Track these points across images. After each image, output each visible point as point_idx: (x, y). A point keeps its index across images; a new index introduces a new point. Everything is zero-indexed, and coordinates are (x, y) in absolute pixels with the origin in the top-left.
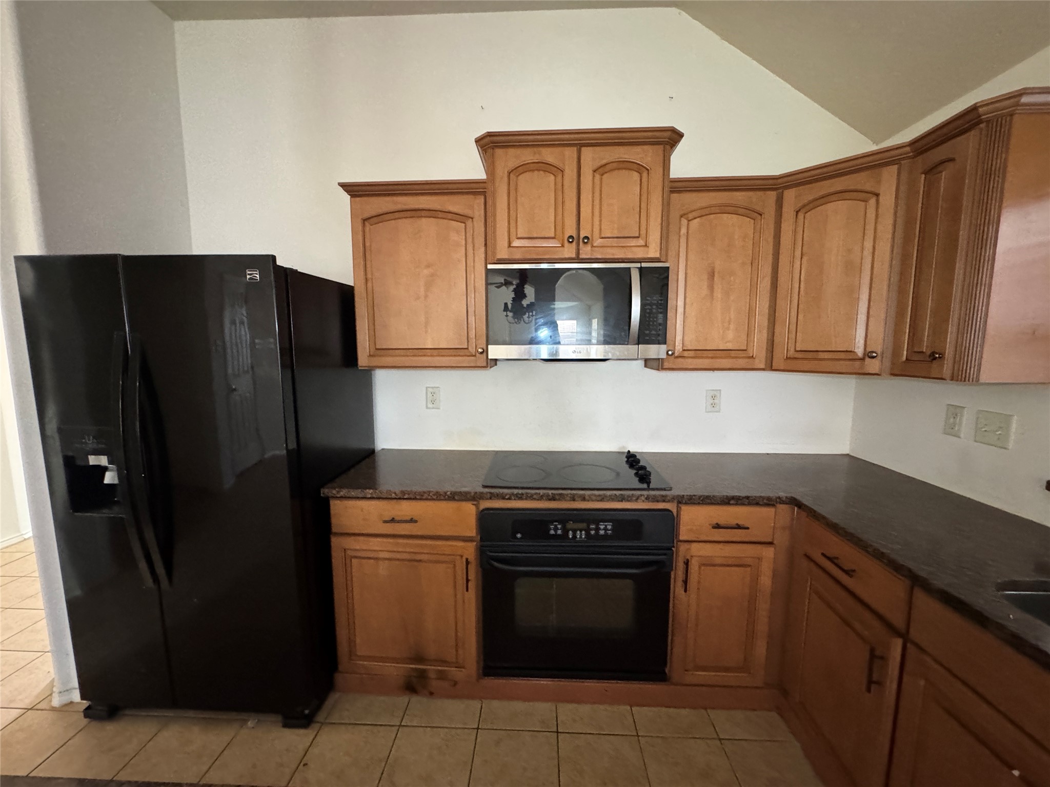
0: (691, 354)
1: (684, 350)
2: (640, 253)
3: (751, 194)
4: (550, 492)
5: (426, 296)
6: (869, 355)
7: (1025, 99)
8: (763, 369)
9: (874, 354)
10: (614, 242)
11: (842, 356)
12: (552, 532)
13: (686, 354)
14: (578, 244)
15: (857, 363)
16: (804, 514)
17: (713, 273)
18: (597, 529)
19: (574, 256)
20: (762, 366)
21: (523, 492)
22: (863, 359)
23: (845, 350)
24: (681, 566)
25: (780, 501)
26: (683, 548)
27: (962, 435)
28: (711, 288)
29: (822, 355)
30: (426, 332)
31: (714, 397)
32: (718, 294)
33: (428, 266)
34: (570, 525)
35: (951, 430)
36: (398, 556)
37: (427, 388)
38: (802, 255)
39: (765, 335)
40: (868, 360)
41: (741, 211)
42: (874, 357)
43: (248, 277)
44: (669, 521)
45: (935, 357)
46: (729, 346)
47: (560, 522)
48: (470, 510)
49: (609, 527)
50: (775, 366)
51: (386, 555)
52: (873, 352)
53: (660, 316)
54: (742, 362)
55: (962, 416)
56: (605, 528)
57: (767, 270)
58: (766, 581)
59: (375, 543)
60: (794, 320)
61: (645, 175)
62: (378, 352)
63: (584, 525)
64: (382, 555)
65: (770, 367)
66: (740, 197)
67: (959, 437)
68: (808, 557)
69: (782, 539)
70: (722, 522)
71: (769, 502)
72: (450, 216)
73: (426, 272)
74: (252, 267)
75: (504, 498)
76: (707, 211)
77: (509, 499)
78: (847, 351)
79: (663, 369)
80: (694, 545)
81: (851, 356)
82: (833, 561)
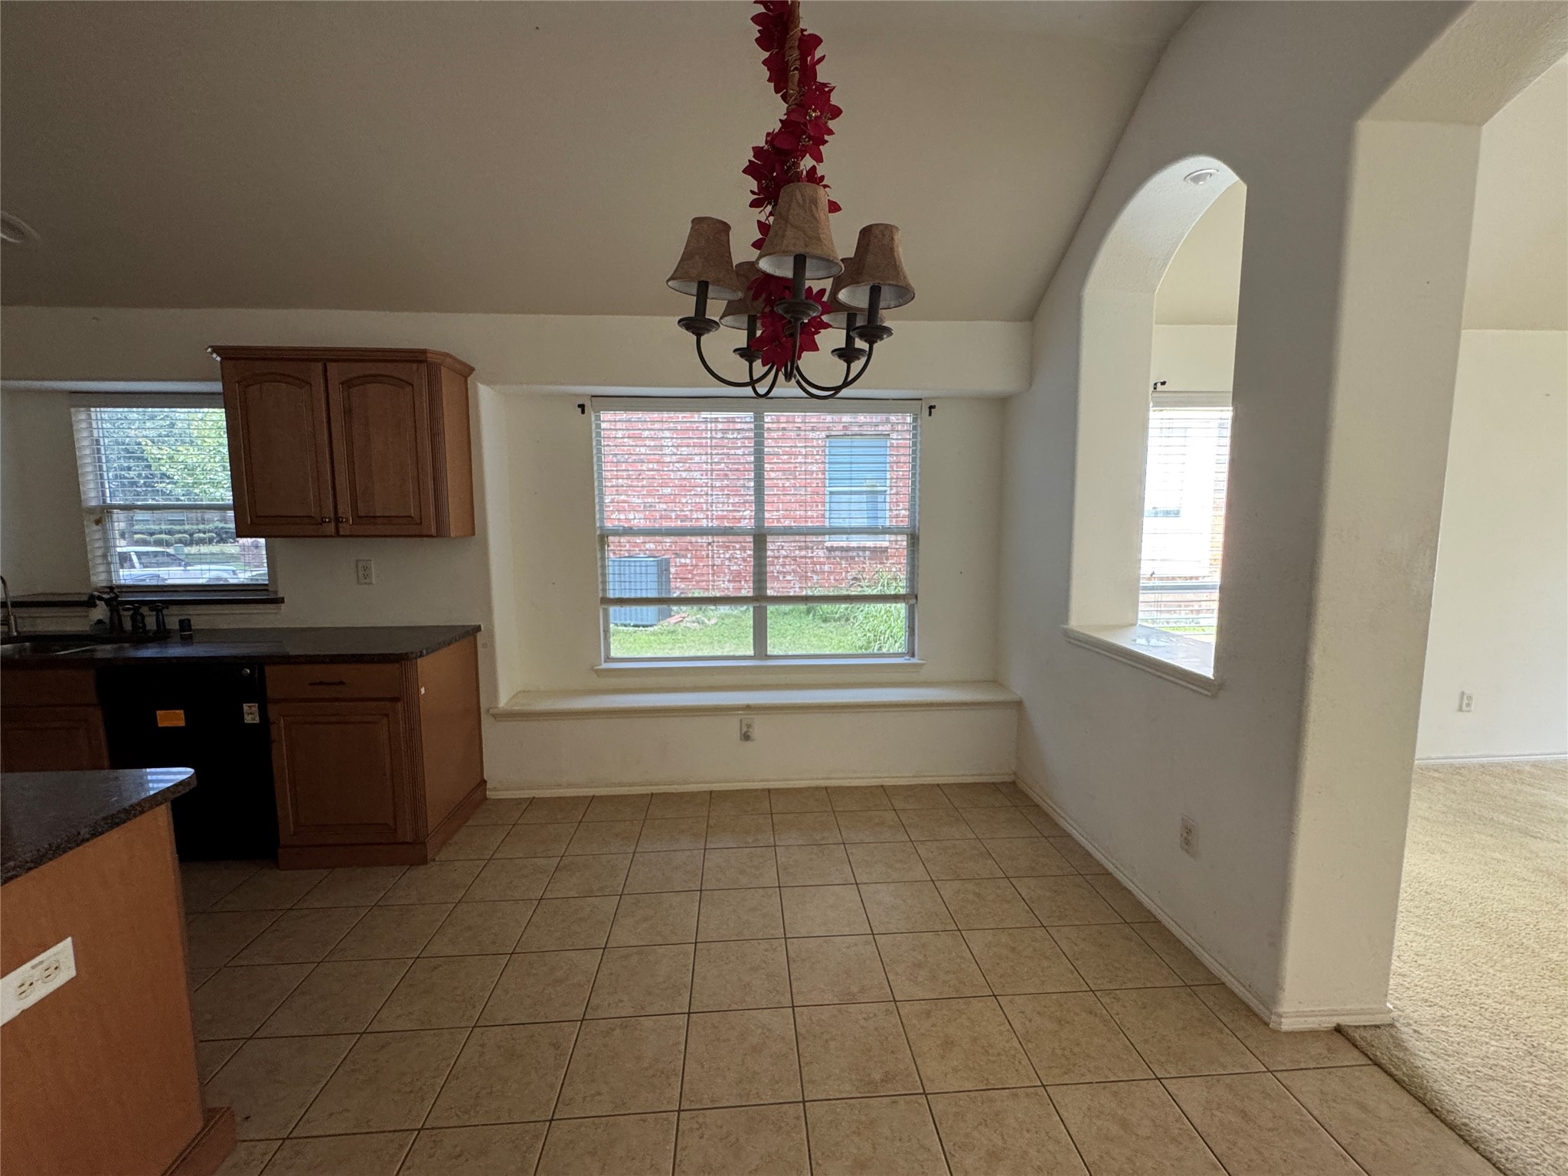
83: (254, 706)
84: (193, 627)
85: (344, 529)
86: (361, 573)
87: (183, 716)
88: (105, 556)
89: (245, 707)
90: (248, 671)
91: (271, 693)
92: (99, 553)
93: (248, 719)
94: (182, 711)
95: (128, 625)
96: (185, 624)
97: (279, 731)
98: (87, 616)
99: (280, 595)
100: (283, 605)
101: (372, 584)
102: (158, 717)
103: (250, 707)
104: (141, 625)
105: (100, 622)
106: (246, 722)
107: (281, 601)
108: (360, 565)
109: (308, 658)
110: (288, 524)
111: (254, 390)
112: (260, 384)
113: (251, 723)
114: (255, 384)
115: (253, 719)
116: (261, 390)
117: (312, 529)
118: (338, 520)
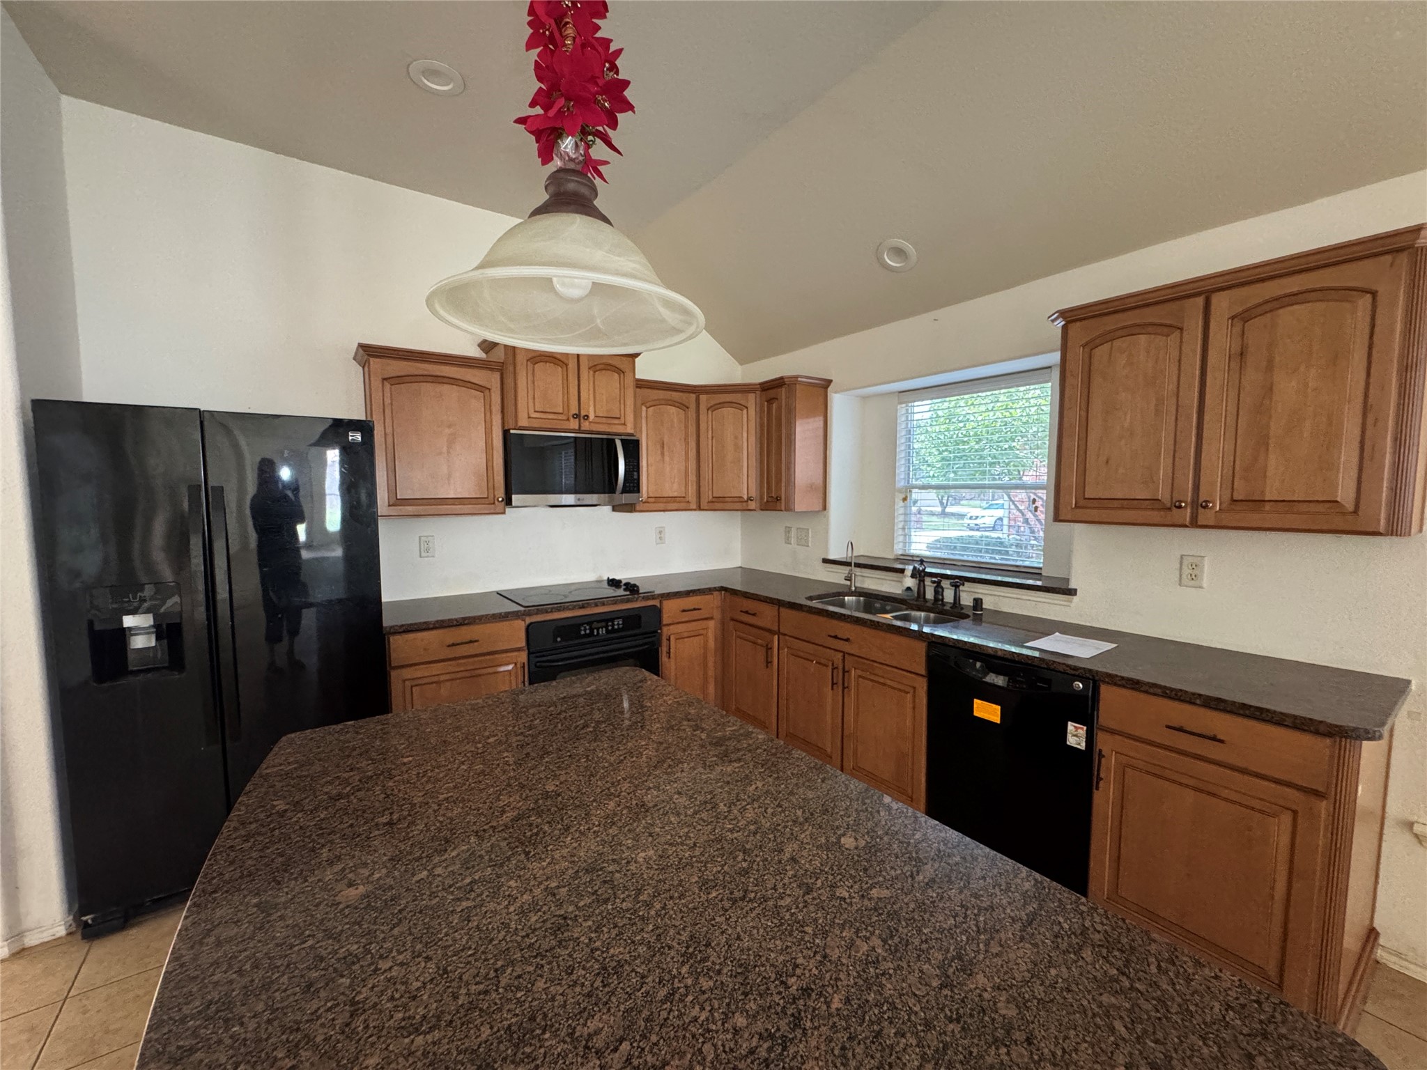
0: (652, 500)
1: (649, 497)
2: (620, 429)
3: (681, 394)
4: (581, 603)
5: (448, 452)
6: (750, 499)
7: (799, 379)
8: (695, 510)
10: (604, 420)
11: (737, 500)
12: (583, 633)
13: (650, 500)
14: (580, 420)
15: (744, 504)
16: (728, 594)
17: (663, 444)
18: (613, 625)
19: (577, 428)
20: (695, 507)
21: (559, 607)
22: (747, 501)
24: (664, 642)
25: (715, 589)
26: (665, 629)
27: (791, 543)
28: (663, 454)
29: (727, 499)
30: (449, 484)
31: (660, 532)
32: (667, 459)
33: (449, 427)
34: (595, 625)
35: (788, 541)
36: (459, 675)
37: (420, 537)
38: (712, 437)
39: (695, 487)
40: (750, 502)
41: (677, 404)
42: (752, 500)
43: (350, 438)
44: (657, 612)
45: (778, 499)
46: (675, 494)
47: (587, 624)
48: (520, 626)
49: (621, 622)
50: (702, 507)
51: (447, 677)
52: (751, 497)
53: (635, 473)
54: (683, 505)
55: (791, 532)
56: (618, 623)
57: (693, 444)
58: (711, 644)
59: (436, 669)
60: (710, 476)
61: (622, 375)
62: (398, 502)
63: (604, 624)
64: (442, 678)
65: (699, 508)
66: (676, 396)
67: (789, 544)
68: (733, 620)
69: (717, 614)
70: (686, 608)
71: (709, 591)
72: (469, 385)
73: (447, 431)
74: (355, 430)
75: (547, 612)
76: (657, 402)
77: (551, 612)
78: (739, 497)
79: (635, 511)
80: (672, 627)
81: (741, 500)
82: (747, 612)
83: (1082, 729)
84: (984, 607)
85: (1205, 517)
86: (1186, 571)
87: (999, 713)
88: (904, 529)
89: (1071, 726)
90: (1081, 685)
92: (901, 525)
93: (1071, 741)
94: (999, 707)
95: (930, 595)
96: (978, 603)
97: (1109, 767)
98: (901, 582)
99: (1072, 585)
100: (1075, 597)
101: (1201, 587)
102: (975, 705)
103: (1075, 727)
104: (941, 597)
105: (909, 589)
106: (1068, 743)
107: (1072, 592)
108: (1185, 563)
109: (1168, 692)
110: (1123, 508)
111: (1101, 352)
112: (1110, 343)
113: (1079, 747)
114: (1103, 344)
115: (1079, 744)
116: (1111, 348)
117: (1156, 516)
118: (1199, 505)
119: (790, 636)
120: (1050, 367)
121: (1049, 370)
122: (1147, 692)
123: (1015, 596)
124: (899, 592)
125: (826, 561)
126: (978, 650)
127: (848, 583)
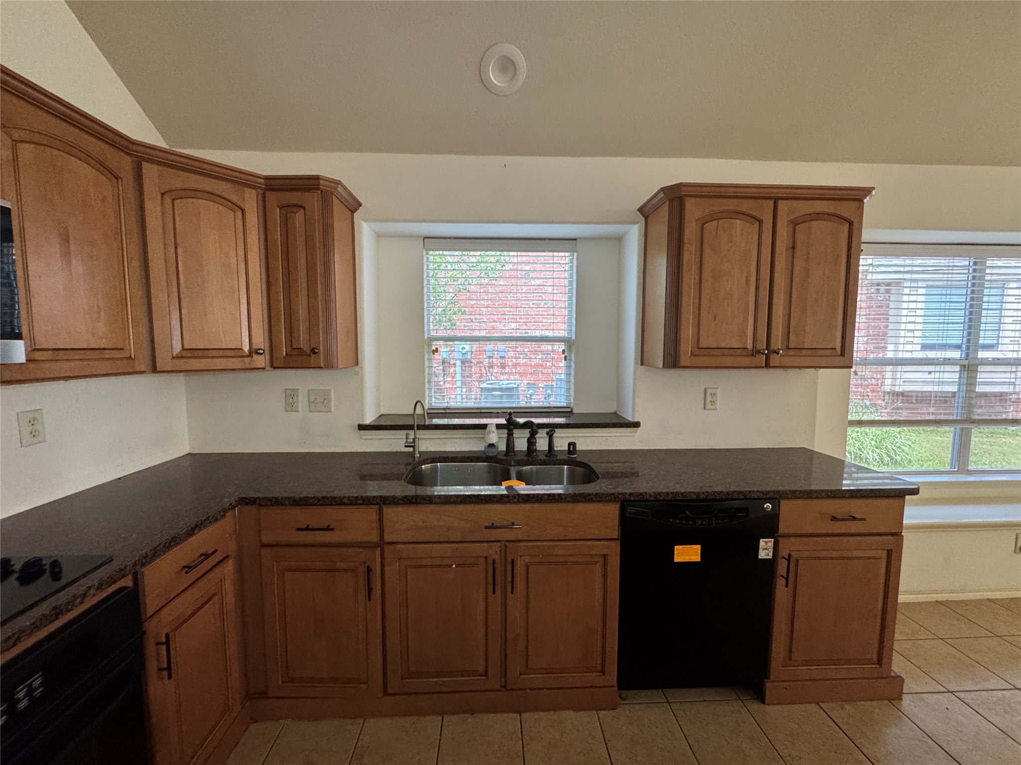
0: (48, 355)
1: (35, 350)
3: (102, 146)
6: (253, 352)
7: (339, 188)
9: (261, 352)
11: (233, 353)
13: (39, 356)
15: (247, 360)
16: (252, 507)
17: (68, 236)
20: (144, 368)
22: (251, 356)
23: (235, 347)
27: (300, 411)
28: (67, 257)
31: (32, 422)
32: (78, 268)
35: (291, 407)
40: (255, 357)
42: (261, 354)
45: (311, 352)
46: (104, 344)
49: (37, 684)
50: (159, 367)
52: (259, 349)
54: (120, 364)
55: (298, 396)
58: (230, 599)
65: (154, 368)
67: (298, 412)
68: (267, 545)
76: (43, 139)
78: (236, 349)
81: (239, 353)
82: (307, 529)
83: (770, 542)
85: (775, 359)
86: (709, 398)
87: (699, 552)
88: (430, 382)
89: (762, 542)
90: (770, 506)
91: (783, 528)
93: (761, 555)
96: (572, 447)
100: (639, 428)
101: (716, 409)
102: (676, 552)
103: (766, 542)
104: (534, 447)
105: (491, 445)
106: (758, 557)
107: (636, 425)
108: (708, 392)
109: (829, 494)
110: (723, 355)
111: (710, 227)
112: (716, 221)
113: (768, 557)
114: (712, 221)
115: (768, 555)
116: (718, 226)
117: (746, 361)
118: (770, 352)
119: (404, 543)
120: (575, 239)
121: (574, 241)
122: (817, 498)
123: (590, 435)
124: (482, 449)
125: (362, 427)
126: (681, 498)
127: (411, 449)
